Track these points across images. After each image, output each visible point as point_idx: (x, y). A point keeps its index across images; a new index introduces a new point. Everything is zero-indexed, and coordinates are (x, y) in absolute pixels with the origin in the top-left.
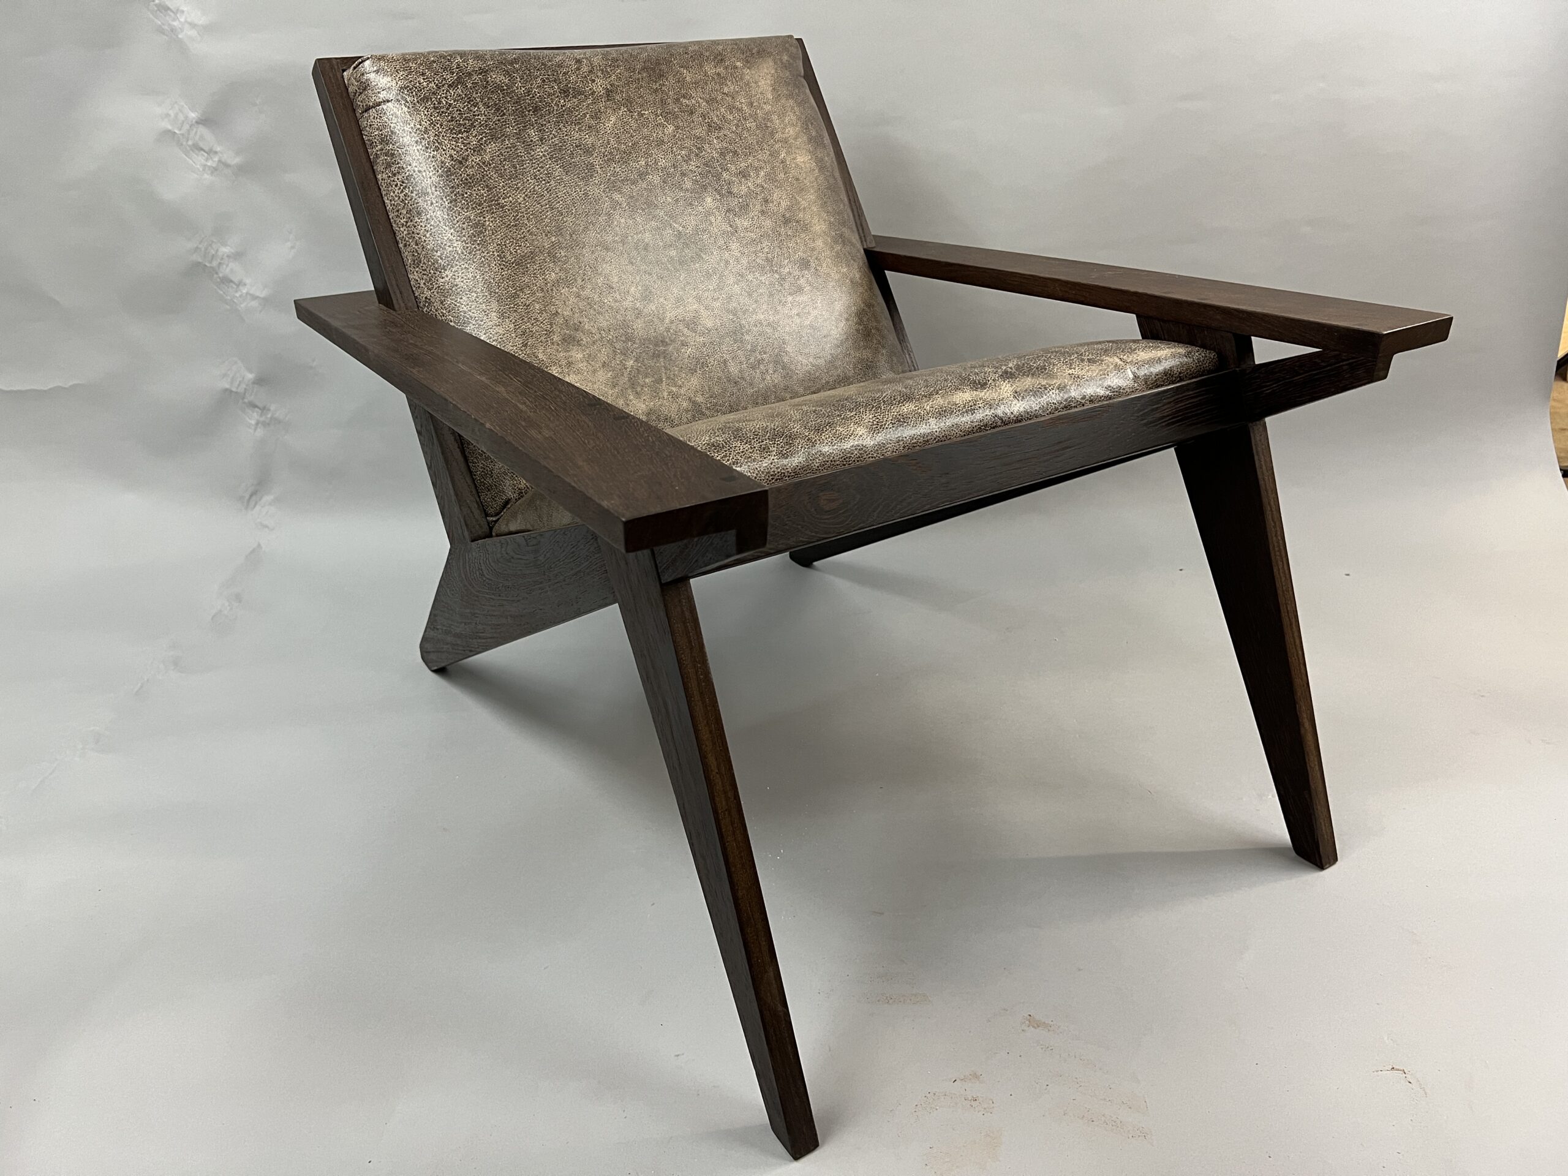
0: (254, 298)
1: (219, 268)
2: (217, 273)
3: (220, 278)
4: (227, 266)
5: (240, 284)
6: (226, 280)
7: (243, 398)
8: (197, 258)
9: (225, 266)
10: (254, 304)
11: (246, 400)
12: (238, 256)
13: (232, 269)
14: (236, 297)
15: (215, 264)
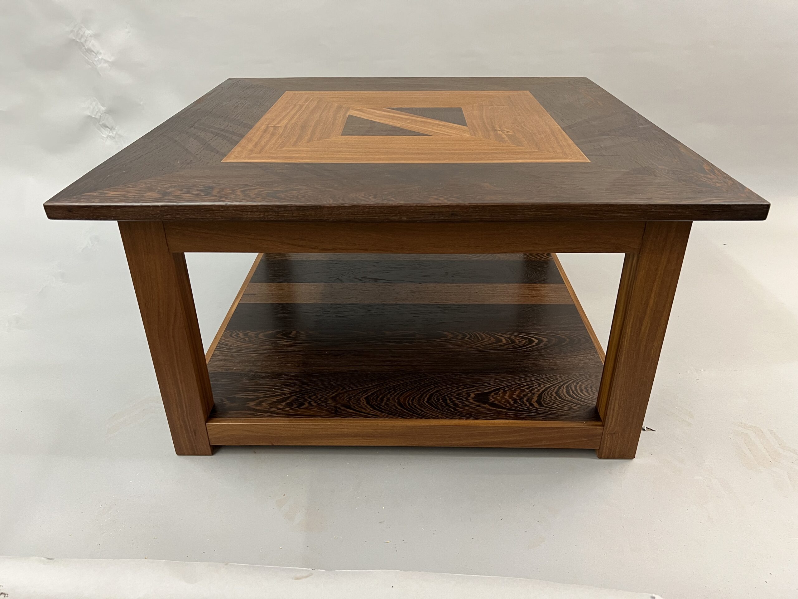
0: (106, 61)
1: (85, 43)
2: (84, 46)
3: (85, 49)
4: (90, 42)
5: (98, 53)
6: (89, 51)
7: (99, 122)
8: (71, 36)
9: (89, 42)
10: (106, 65)
11: (100, 123)
12: (96, 36)
13: (93, 44)
14: (95, 60)
15: (83, 40)
